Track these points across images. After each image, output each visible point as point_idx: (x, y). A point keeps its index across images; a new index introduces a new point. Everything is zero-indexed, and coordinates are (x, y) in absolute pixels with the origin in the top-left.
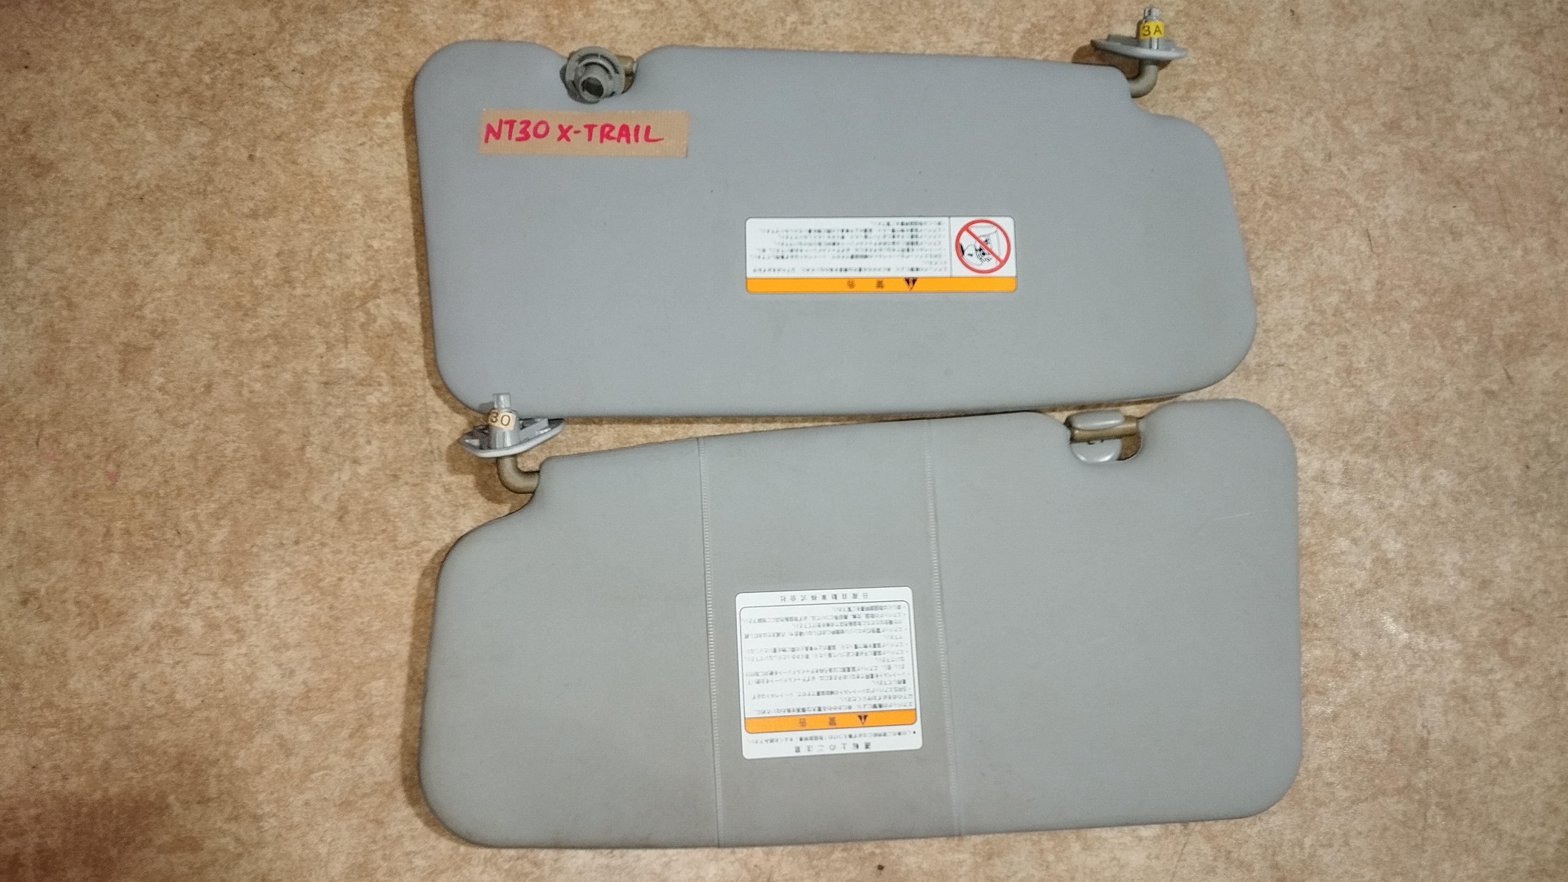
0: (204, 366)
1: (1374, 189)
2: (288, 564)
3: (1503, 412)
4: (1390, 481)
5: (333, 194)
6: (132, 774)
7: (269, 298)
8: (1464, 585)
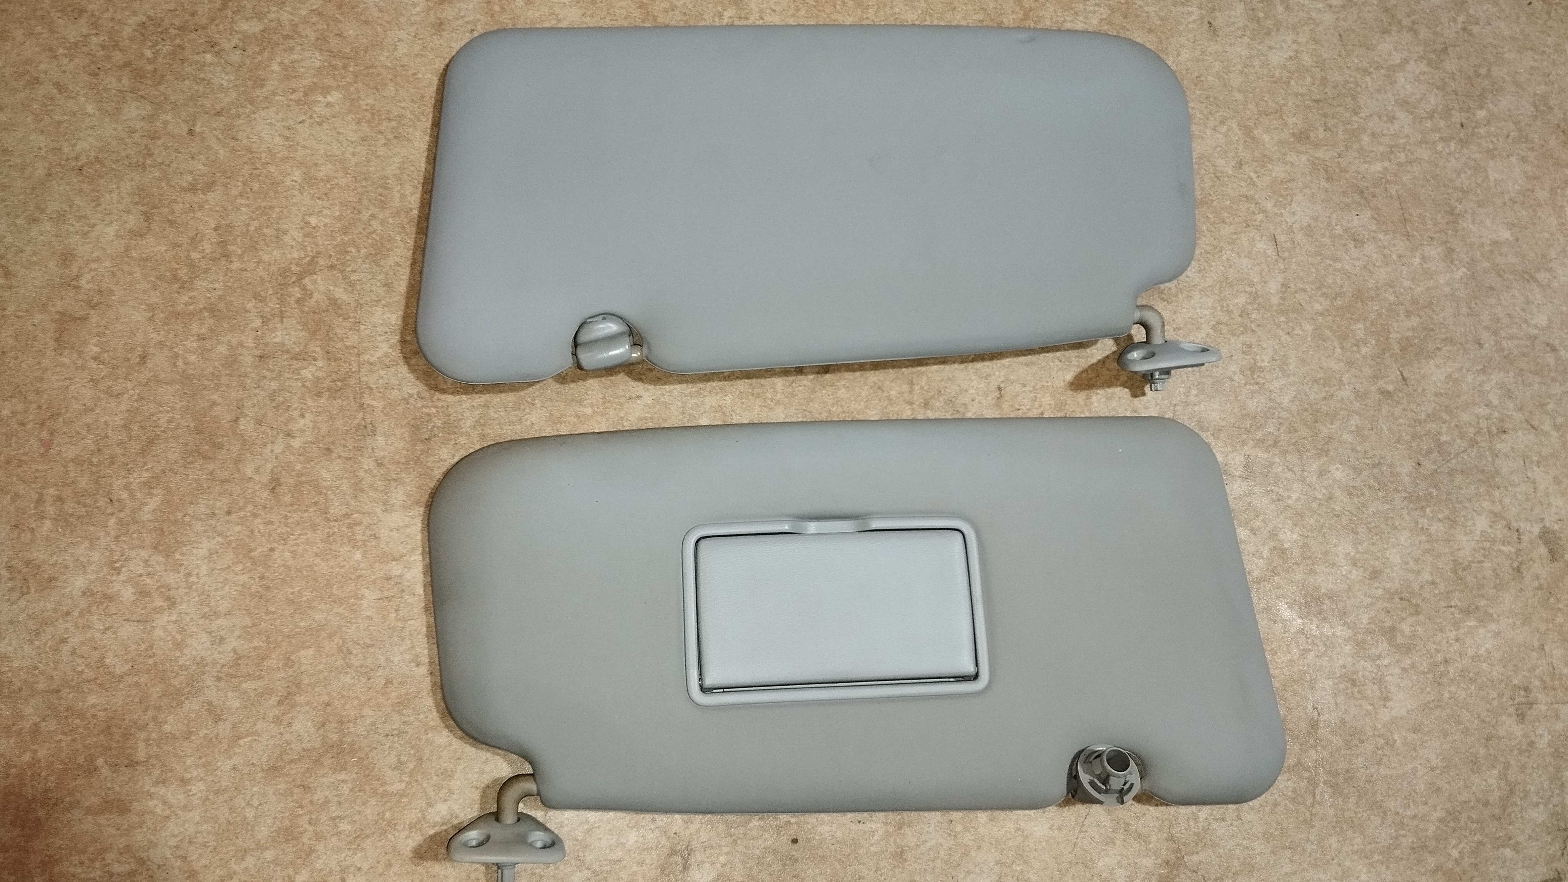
0: (140, 337)
1: (1282, 196)
2: (220, 535)
3: (1397, 411)
4: (1289, 475)
5: (272, 170)
6: (60, 737)
7: (206, 271)
8: (1356, 574)
